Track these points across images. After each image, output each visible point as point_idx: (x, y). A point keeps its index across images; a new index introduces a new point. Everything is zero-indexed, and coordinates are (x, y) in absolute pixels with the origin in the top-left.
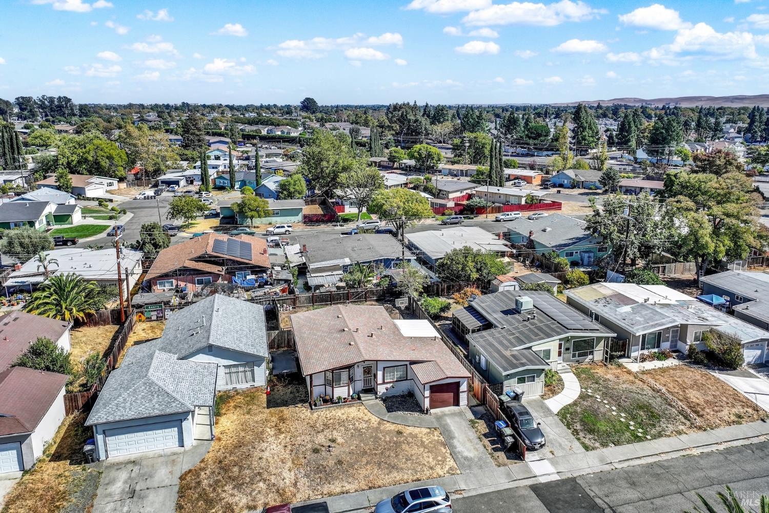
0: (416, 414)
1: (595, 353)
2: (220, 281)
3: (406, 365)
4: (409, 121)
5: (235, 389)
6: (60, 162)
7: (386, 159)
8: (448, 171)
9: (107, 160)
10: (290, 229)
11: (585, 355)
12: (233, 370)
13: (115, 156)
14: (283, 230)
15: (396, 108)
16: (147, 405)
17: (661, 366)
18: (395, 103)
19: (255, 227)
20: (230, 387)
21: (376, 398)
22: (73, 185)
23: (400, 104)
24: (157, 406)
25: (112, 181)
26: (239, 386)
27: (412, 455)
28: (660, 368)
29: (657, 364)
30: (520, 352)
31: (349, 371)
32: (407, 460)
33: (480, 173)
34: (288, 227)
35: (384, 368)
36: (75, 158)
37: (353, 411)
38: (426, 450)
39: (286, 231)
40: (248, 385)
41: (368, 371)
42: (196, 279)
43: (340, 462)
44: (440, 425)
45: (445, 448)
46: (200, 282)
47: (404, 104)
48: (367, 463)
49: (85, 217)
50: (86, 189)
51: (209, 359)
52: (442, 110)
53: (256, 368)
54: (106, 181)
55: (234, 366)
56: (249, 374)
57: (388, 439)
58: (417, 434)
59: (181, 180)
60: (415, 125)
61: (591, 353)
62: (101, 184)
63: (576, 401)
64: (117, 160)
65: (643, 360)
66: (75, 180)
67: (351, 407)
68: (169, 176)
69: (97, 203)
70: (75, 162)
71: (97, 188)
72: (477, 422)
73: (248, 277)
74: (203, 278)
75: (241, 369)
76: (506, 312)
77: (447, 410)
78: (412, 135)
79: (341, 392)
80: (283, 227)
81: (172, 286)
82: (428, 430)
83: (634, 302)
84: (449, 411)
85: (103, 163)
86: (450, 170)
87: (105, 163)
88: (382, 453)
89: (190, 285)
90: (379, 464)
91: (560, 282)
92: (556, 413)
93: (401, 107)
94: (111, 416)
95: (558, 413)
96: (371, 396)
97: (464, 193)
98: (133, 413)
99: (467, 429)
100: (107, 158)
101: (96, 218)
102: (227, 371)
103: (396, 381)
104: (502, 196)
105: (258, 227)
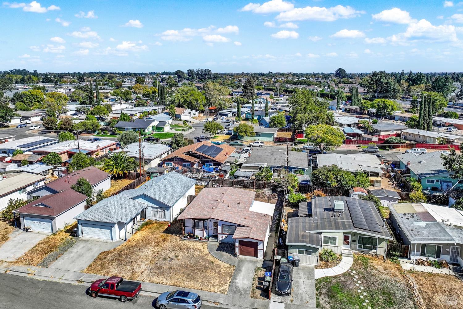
0: (230, 256)
1: (378, 249)
2: (195, 166)
3: (236, 226)
4: (382, 83)
5: (156, 221)
6: (176, 101)
7: (358, 107)
8: (399, 118)
9: (195, 101)
10: (262, 144)
11: (370, 248)
12: (155, 210)
13: (199, 99)
14: (258, 145)
15: (374, 74)
16: (100, 216)
17: (431, 271)
18: (374, 71)
19: (245, 142)
20: (154, 219)
21: (217, 241)
22: (176, 113)
23: (377, 72)
24: (103, 217)
25: (195, 112)
26: (158, 219)
27: (208, 276)
28: (429, 273)
29: (430, 269)
30: (311, 234)
31: (203, 222)
32: (204, 278)
33: (413, 119)
34: (261, 143)
35: (222, 225)
36: (182, 100)
37: (199, 245)
38: (219, 276)
39: (260, 145)
40: (162, 220)
41: (216, 225)
42: (183, 163)
43: (170, 268)
44: (238, 265)
45: (230, 278)
46: (185, 166)
47: (381, 72)
48: (183, 273)
49: (171, 129)
50: (181, 115)
51: (144, 202)
52: (420, 76)
53: (166, 211)
54: (192, 112)
55: (156, 208)
56: (163, 214)
57: (203, 264)
58: (220, 266)
59: (229, 113)
60: (386, 86)
61: (375, 248)
62: (190, 113)
63: (337, 276)
64: (200, 102)
65: (419, 263)
66: (177, 110)
67: (200, 242)
68: (224, 111)
69: (182, 122)
70: (182, 102)
71: (187, 115)
72: (261, 270)
73: (211, 167)
74: (187, 164)
75: (159, 210)
76: (326, 209)
77: (248, 258)
78: (384, 93)
79: (198, 233)
80: (258, 143)
81: (172, 165)
82: (229, 266)
83: (434, 220)
84: (250, 259)
85: (193, 103)
86: (401, 117)
87: (194, 103)
88: (194, 270)
89: (180, 166)
90: (188, 275)
91: (400, 198)
92: (316, 278)
93: (378, 74)
94: (84, 217)
95: (318, 279)
96: (215, 240)
97: (395, 132)
98: (92, 218)
99: (251, 271)
100: (196, 100)
101: (176, 130)
102: (153, 209)
103: (230, 234)
104: (421, 137)
105: (247, 142)
